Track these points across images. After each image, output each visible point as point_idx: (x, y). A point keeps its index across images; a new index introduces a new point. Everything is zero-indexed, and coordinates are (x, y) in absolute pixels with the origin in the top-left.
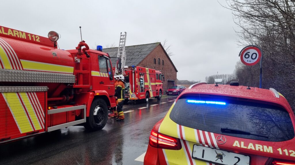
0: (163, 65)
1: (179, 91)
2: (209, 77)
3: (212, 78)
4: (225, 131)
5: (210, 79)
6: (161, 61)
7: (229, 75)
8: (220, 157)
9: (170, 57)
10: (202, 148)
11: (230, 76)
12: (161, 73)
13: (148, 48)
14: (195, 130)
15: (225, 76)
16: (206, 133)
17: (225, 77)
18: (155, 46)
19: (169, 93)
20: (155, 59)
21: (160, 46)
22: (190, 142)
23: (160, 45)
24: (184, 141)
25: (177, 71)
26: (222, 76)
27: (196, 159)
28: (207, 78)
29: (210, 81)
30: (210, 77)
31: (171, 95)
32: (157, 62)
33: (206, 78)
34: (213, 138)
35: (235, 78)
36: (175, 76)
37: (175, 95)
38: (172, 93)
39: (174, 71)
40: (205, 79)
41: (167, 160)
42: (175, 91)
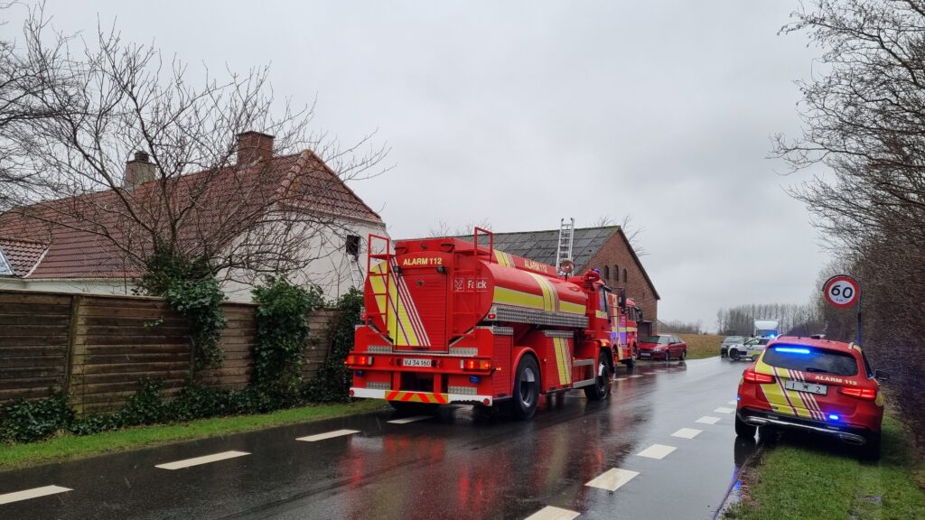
0: (625, 281)
1: (667, 351)
2: (729, 312)
3: (738, 313)
4: (808, 370)
5: (732, 318)
6: (621, 272)
7: (795, 309)
8: (806, 387)
9: (641, 259)
10: (792, 382)
11: (798, 312)
12: (634, 304)
13: (590, 241)
14: (787, 370)
15: (783, 310)
16: (796, 372)
17: (783, 313)
18: (606, 234)
19: (643, 354)
20: (607, 268)
21: (618, 236)
22: (782, 377)
23: (620, 232)
24: (778, 377)
25: (657, 297)
26: (774, 311)
27: (788, 389)
28: (724, 315)
29: (731, 325)
30: (732, 313)
31: (648, 359)
32: (611, 275)
33: (720, 314)
34: (801, 375)
35: (816, 318)
36: (654, 309)
37: (657, 360)
38: (649, 355)
39: (651, 297)
40: (717, 318)
41: (764, 391)
42: (657, 349)
